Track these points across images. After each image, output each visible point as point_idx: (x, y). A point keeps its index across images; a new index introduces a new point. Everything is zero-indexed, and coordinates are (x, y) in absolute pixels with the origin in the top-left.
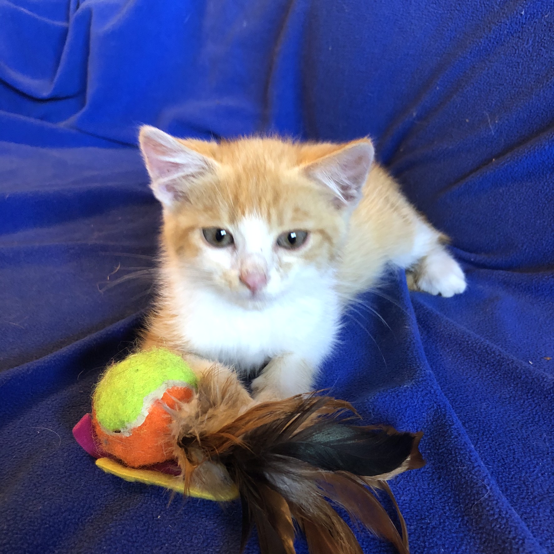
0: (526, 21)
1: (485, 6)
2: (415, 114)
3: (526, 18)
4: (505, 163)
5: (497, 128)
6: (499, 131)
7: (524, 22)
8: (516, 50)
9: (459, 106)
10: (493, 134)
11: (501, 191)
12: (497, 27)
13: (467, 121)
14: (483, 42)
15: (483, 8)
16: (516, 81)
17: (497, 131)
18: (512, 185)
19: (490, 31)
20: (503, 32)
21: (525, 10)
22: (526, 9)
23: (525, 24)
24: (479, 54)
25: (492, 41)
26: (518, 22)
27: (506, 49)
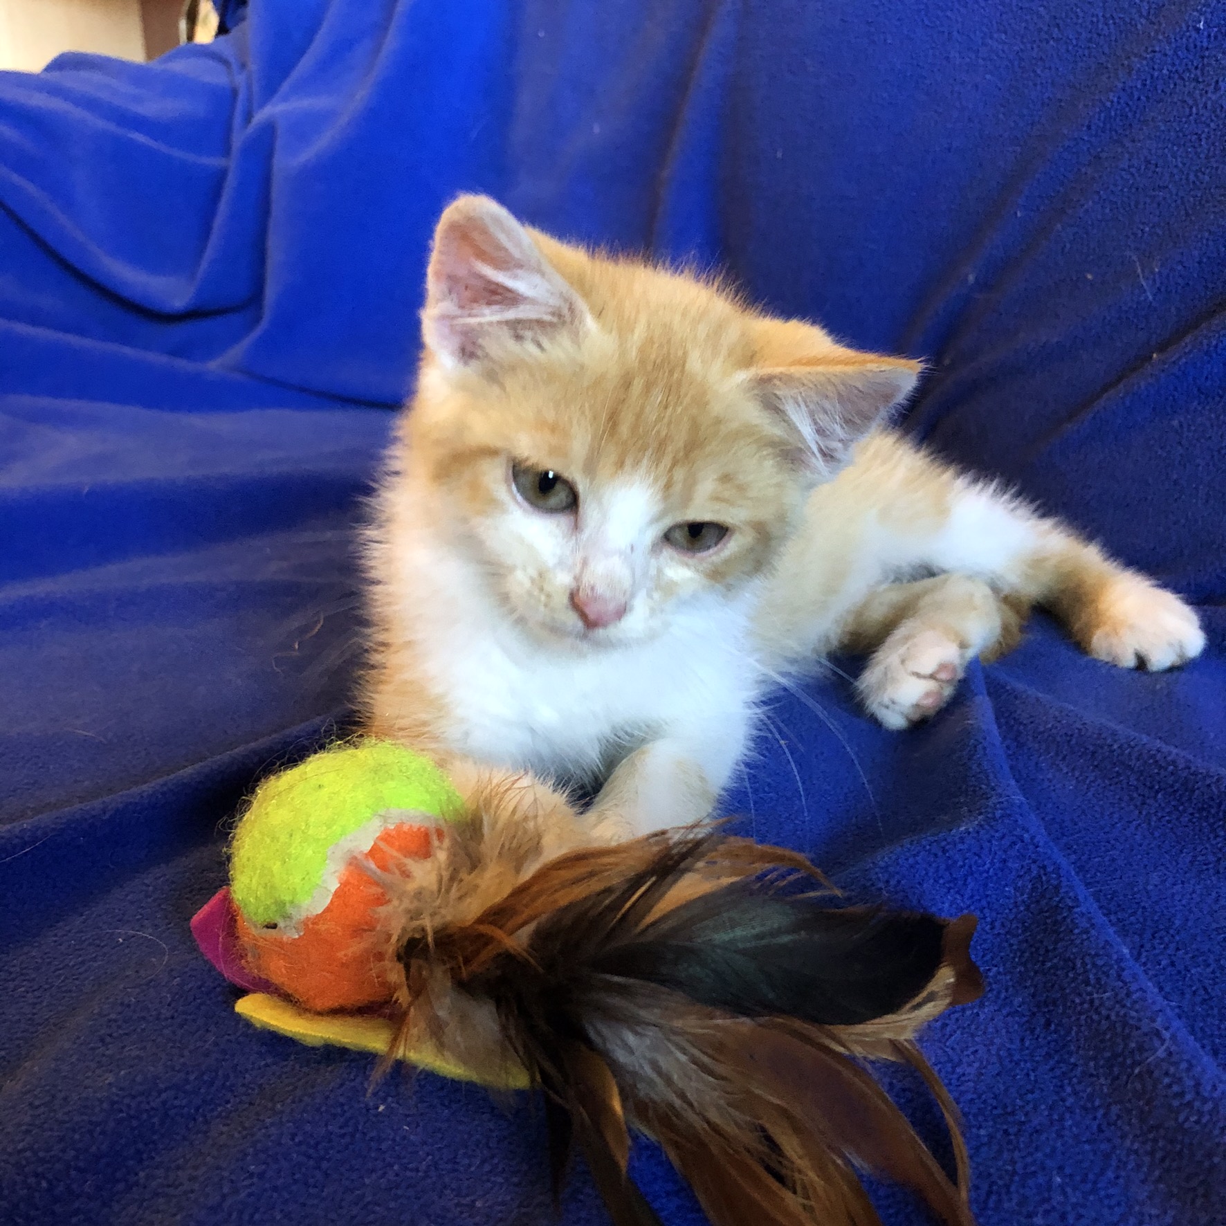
0: (1209, 42)
1: (1115, 23)
2: (971, 278)
3: (1209, 36)
4: (1180, 358)
5: (1158, 285)
6: (1163, 289)
7: (1205, 44)
8: (1191, 108)
9: (1068, 246)
10: (1151, 298)
11: (1175, 423)
12: (1145, 62)
13: (1089, 277)
14: (1115, 99)
15: (1112, 26)
16: (1196, 176)
17: (1159, 289)
18: (1200, 408)
19: (1129, 74)
20: (1161, 70)
21: (1206, 19)
22: (1209, 16)
23: (1207, 49)
24: (1108, 126)
25: (1136, 95)
26: (1192, 45)
27: (1169, 109)
